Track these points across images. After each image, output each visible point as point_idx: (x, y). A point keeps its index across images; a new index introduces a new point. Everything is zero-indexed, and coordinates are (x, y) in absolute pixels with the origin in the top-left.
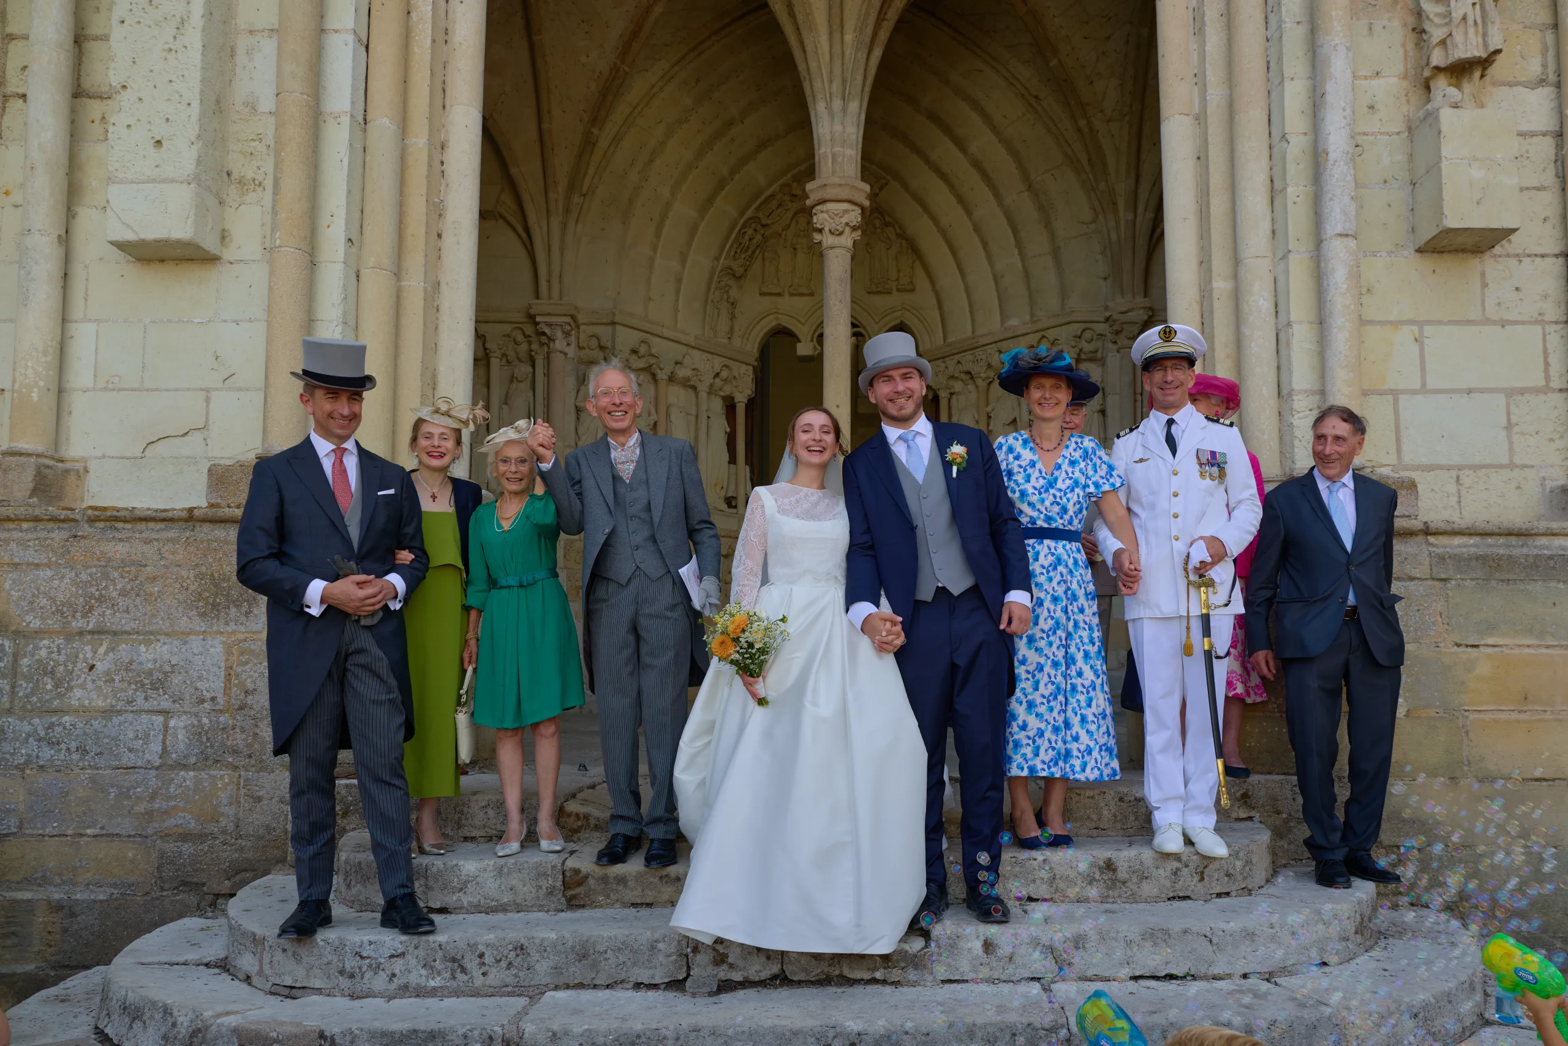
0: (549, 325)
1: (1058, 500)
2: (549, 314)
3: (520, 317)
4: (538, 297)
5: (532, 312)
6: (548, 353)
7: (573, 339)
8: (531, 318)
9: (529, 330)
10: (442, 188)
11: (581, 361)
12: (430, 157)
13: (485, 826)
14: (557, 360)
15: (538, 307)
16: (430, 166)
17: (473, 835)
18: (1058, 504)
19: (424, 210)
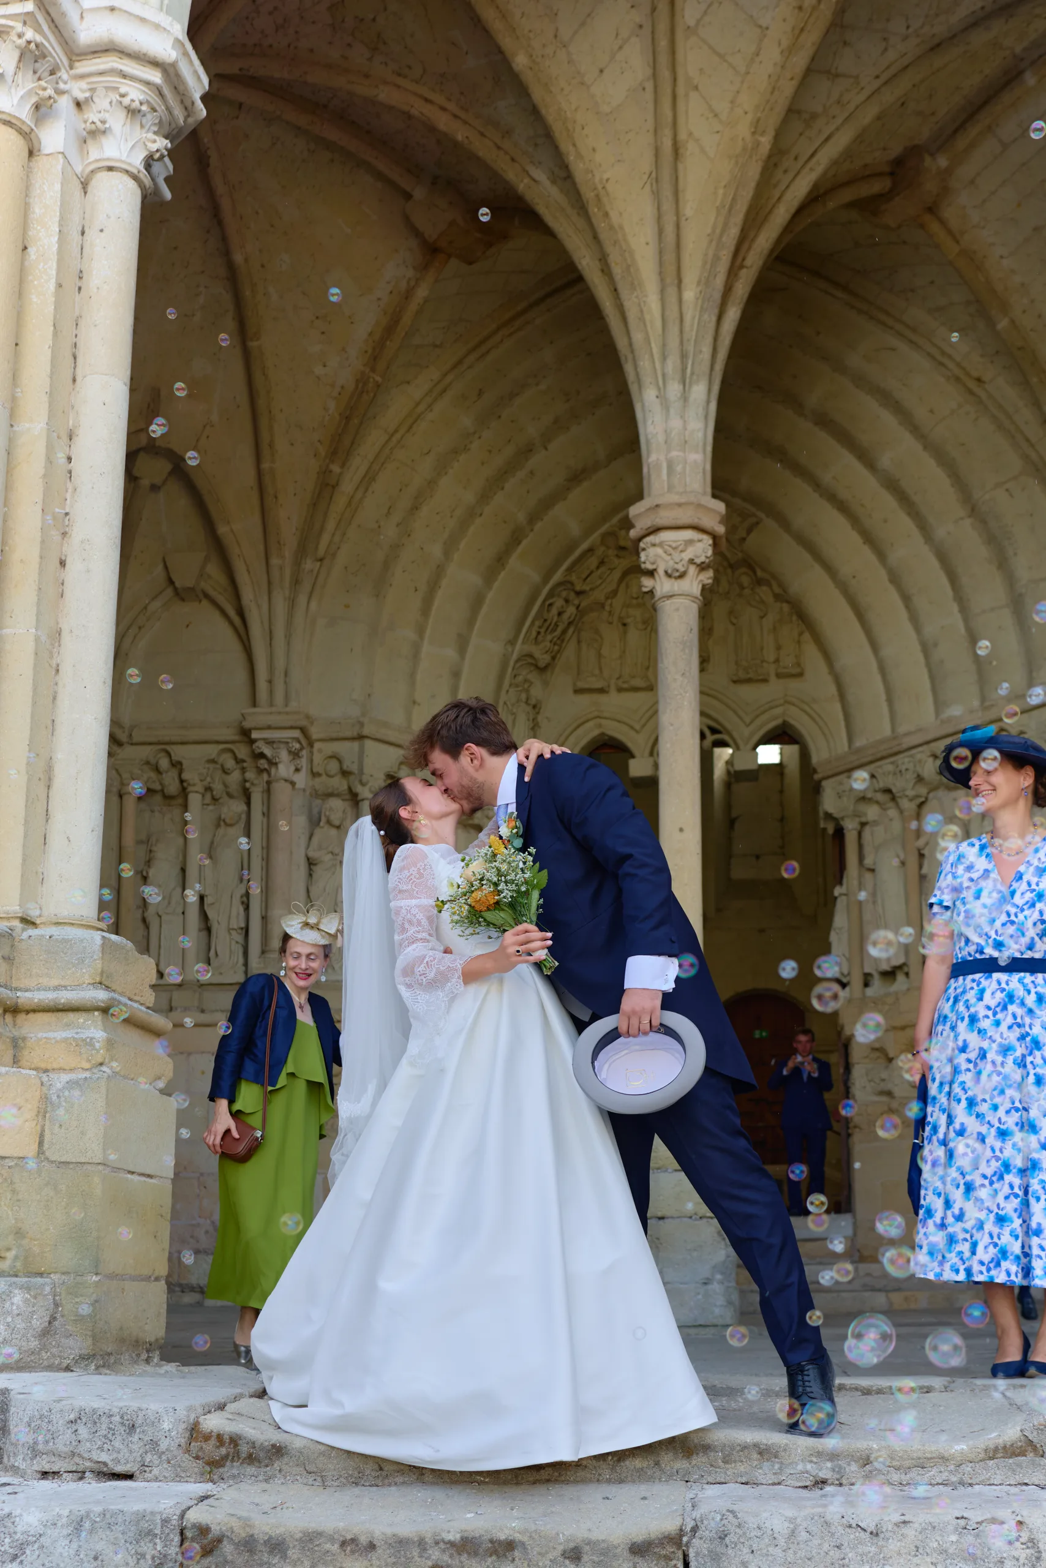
0: (270, 742)
1: (1013, 918)
2: (269, 728)
3: (230, 734)
4: (254, 704)
5: (247, 724)
6: (269, 783)
7: (304, 762)
8: (245, 733)
9: (242, 751)
10: (68, 496)
11: (316, 794)
12: (50, 449)
13: (73, 1454)
14: (282, 794)
15: (256, 718)
16: (49, 461)
17: (55, 1469)
18: (1012, 923)
19: (38, 524)
